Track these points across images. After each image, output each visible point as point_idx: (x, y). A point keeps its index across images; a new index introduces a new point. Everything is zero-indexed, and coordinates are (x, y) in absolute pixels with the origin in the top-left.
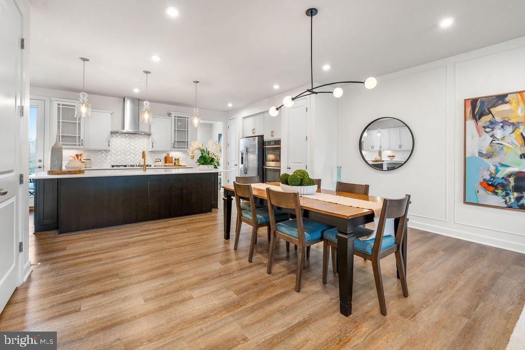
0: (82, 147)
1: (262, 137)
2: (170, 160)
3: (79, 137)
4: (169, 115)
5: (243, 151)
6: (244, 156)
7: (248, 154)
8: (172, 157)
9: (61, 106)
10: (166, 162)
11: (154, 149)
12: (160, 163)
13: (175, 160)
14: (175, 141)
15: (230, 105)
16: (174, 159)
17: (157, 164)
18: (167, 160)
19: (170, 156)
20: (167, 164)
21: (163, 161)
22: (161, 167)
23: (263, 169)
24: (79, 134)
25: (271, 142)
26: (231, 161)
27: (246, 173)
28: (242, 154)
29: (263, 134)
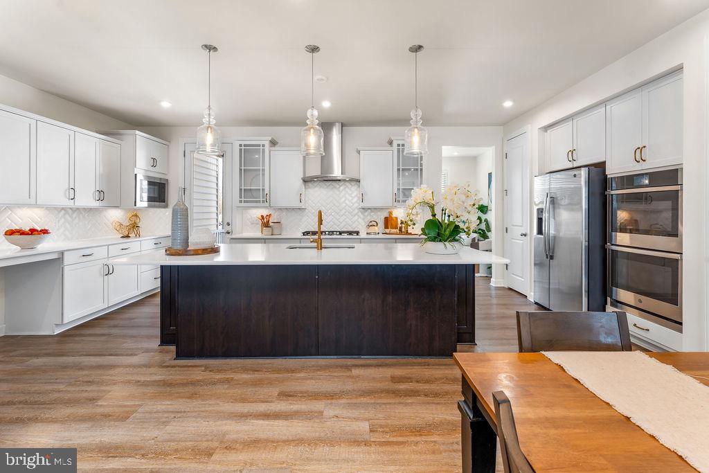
0: (267, 204)
1: (601, 166)
2: (394, 223)
3: (263, 190)
4: (391, 143)
5: (542, 202)
6: (545, 216)
7: (557, 211)
8: (397, 218)
9: (243, 148)
10: (386, 227)
11: (366, 205)
12: (376, 229)
13: (402, 223)
14: (398, 189)
15: (508, 104)
16: (399, 222)
17: (372, 230)
18: (388, 222)
19: (394, 215)
20: (388, 231)
21: (381, 224)
22: (377, 236)
23: (604, 250)
24: (263, 186)
25: (635, 177)
26: (513, 225)
27: (552, 258)
28: (540, 211)
29: (602, 160)
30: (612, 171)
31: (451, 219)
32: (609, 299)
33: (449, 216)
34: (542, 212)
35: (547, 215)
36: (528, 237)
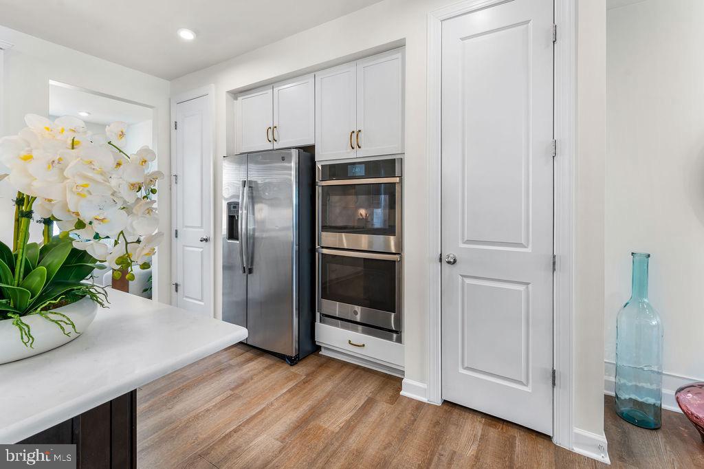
5: (235, 195)
6: (242, 213)
7: (258, 205)
23: (313, 255)
25: (349, 166)
26: (187, 227)
27: (250, 271)
28: (233, 207)
29: (310, 143)
30: (323, 157)
31: (56, 231)
32: (318, 315)
33: (48, 222)
34: (235, 207)
35: (245, 212)
36: (211, 243)
